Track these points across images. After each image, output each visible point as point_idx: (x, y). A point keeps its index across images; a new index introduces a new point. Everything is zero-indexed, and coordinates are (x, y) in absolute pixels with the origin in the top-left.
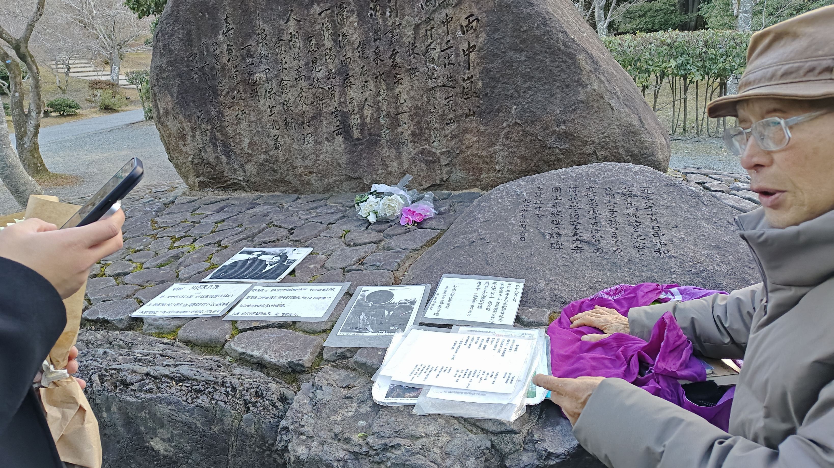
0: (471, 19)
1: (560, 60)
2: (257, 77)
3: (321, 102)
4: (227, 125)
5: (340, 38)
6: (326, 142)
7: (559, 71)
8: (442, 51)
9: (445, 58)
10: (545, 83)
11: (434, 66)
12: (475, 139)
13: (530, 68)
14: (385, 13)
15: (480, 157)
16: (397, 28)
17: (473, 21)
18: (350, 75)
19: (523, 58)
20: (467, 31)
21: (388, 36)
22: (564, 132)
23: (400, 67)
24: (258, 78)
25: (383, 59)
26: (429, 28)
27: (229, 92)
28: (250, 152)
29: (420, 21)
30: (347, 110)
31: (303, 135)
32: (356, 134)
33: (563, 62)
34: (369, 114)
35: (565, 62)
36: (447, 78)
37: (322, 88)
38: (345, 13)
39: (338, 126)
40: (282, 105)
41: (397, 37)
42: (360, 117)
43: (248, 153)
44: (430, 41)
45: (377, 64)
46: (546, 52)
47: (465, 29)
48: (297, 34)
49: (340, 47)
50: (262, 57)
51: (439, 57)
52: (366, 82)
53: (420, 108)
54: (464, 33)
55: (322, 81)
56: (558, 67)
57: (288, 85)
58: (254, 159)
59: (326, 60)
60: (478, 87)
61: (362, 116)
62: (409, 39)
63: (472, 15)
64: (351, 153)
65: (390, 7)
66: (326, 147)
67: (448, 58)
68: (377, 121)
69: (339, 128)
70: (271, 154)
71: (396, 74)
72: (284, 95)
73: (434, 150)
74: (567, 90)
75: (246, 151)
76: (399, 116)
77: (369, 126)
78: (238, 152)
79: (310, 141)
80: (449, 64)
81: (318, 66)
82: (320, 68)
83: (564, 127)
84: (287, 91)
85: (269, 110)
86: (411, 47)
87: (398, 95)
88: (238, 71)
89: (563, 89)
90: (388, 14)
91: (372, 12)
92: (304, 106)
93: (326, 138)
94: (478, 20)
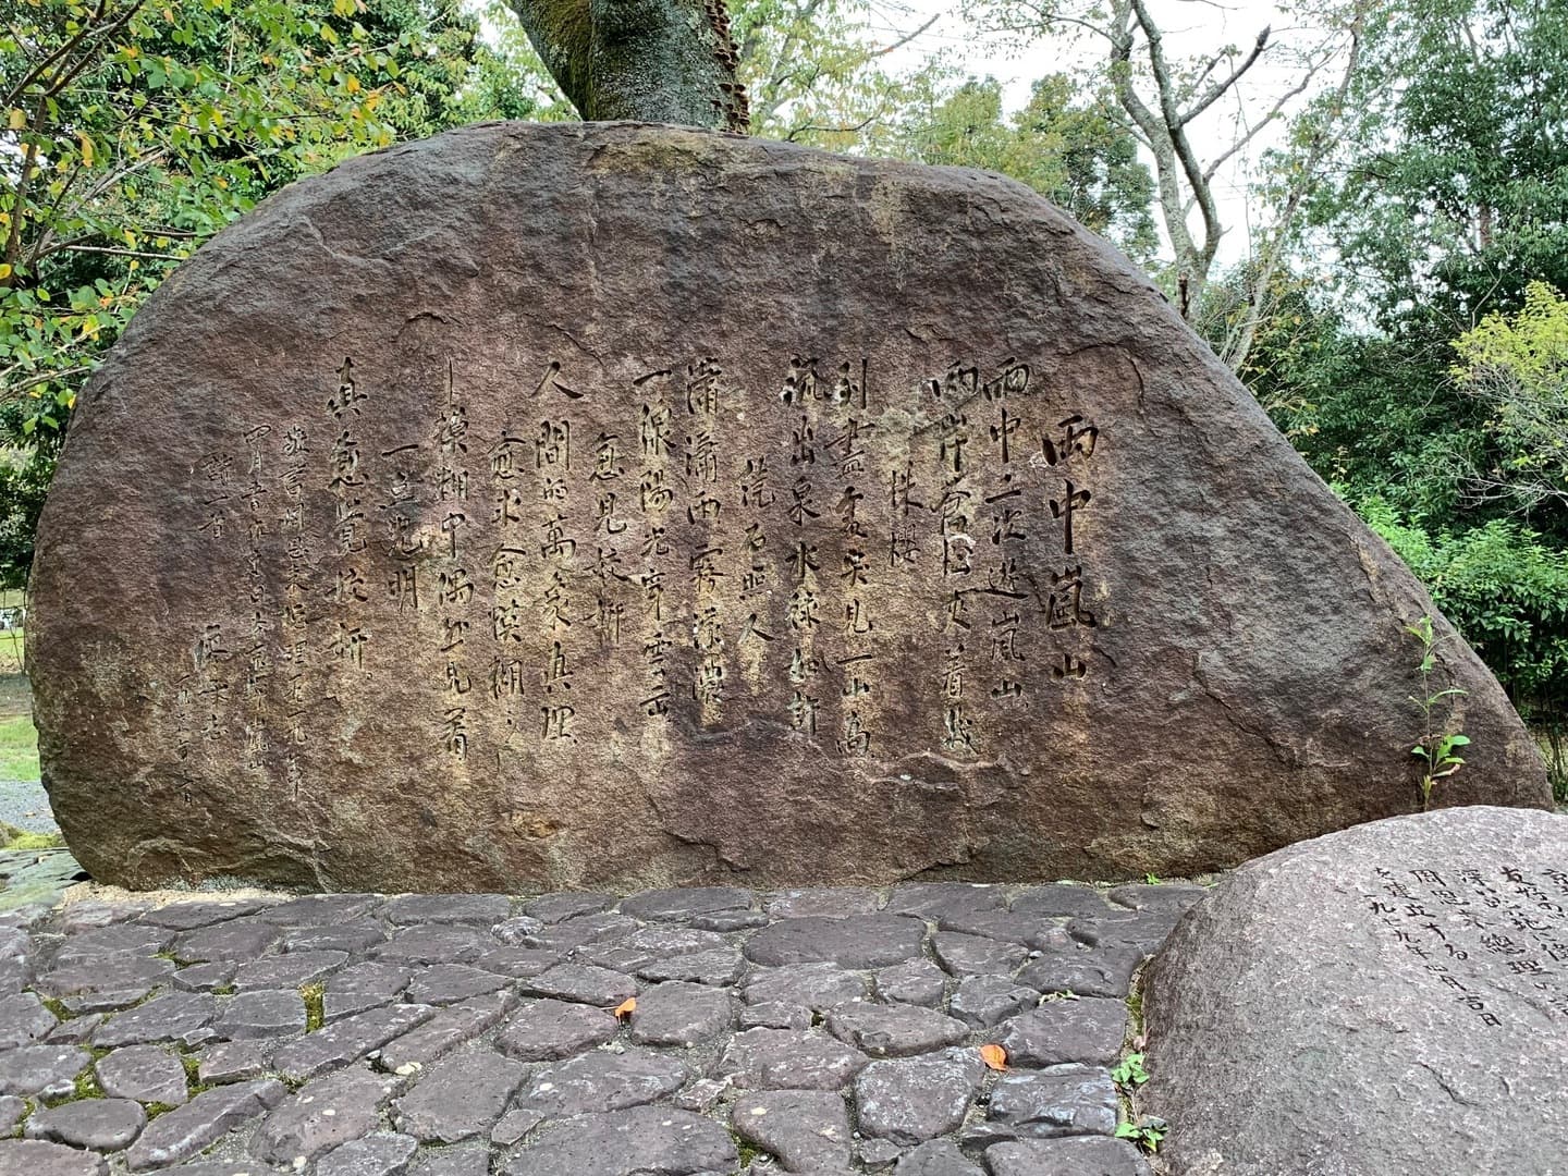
0: (1076, 427)
1: (1313, 543)
2: (423, 535)
3: (614, 617)
4: (294, 672)
5: (692, 449)
6: (615, 734)
7: (1311, 571)
8: (989, 501)
9: (996, 519)
10: (1280, 598)
11: (964, 536)
12: (1082, 737)
13: (1237, 557)
14: (828, 396)
15: (1100, 785)
16: (861, 433)
17: (1082, 432)
18: (710, 548)
19: (1220, 532)
20: (1063, 455)
21: (836, 453)
22: (1338, 727)
23: (864, 535)
24: (425, 540)
25: (817, 511)
26: (951, 440)
27: (320, 575)
28: (357, 758)
29: (927, 423)
30: (692, 644)
31: (545, 710)
32: (710, 713)
33: (1318, 548)
34: (758, 659)
35: (1321, 548)
36: (1003, 571)
37: (624, 579)
38: (714, 385)
39: (660, 687)
40: (488, 620)
41: (861, 458)
42: (727, 666)
43: (349, 762)
44: (952, 474)
45: (800, 523)
46: (1274, 521)
47: (1058, 450)
48: (564, 428)
49: (689, 472)
50: (445, 481)
51: (981, 513)
52: (760, 569)
53: (916, 648)
54: (1052, 459)
55: (625, 559)
56: (1308, 560)
57: (517, 565)
58: (368, 782)
59: (643, 503)
60: (1098, 597)
61: (734, 665)
62: (895, 465)
63: (1077, 419)
64: (693, 765)
65: (845, 382)
66: (615, 747)
67: (1007, 520)
68: (781, 675)
69: (661, 692)
70: (429, 767)
71: (853, 552)
72: (499, 592)
73: (952, 765)
74: (1335, 618)
75: (346, 754)
76: (849, 667)
77: (755, 690)
78: (316, 755)
79: (565, 731)
80: (1009, 535)
81: (617, 518)
82: (621, 522)
83: (1337, 711)
84: (511, 581)
85: (443, 632)
86: (899, 485)
87: (849, 608)
88: (361, 515)
89: (1325, 614)
90: (837, 396)
91: (791, 389)
92: (560, 626)
93: (618, 721)
94: (1095, 432)
